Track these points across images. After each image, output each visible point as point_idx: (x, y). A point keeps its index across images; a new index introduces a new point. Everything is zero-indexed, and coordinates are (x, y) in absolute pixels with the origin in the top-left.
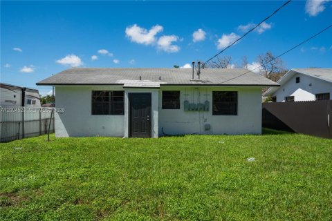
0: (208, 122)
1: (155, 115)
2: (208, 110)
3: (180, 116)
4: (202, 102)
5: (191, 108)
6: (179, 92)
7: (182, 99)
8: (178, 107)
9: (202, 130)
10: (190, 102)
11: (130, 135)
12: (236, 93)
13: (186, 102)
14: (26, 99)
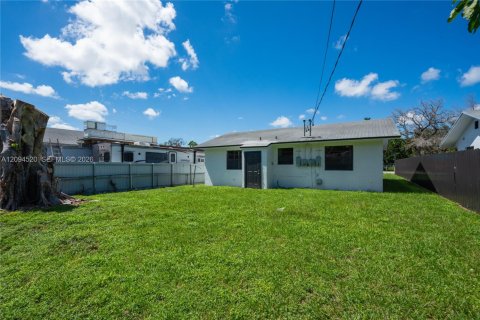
0: (320, 177)
1: (265, 170)
2: (319, 165)
3: (292, 171)
4: (314, 157)
5: (304, 163)
6: (292, 149)
7: (295, 155)
8: (291, 162)
9: (315, 184)
10: (302, 157)
11: (246, 187)
12: (351, 147)
13: (298, 158)
14: (197, 158)
